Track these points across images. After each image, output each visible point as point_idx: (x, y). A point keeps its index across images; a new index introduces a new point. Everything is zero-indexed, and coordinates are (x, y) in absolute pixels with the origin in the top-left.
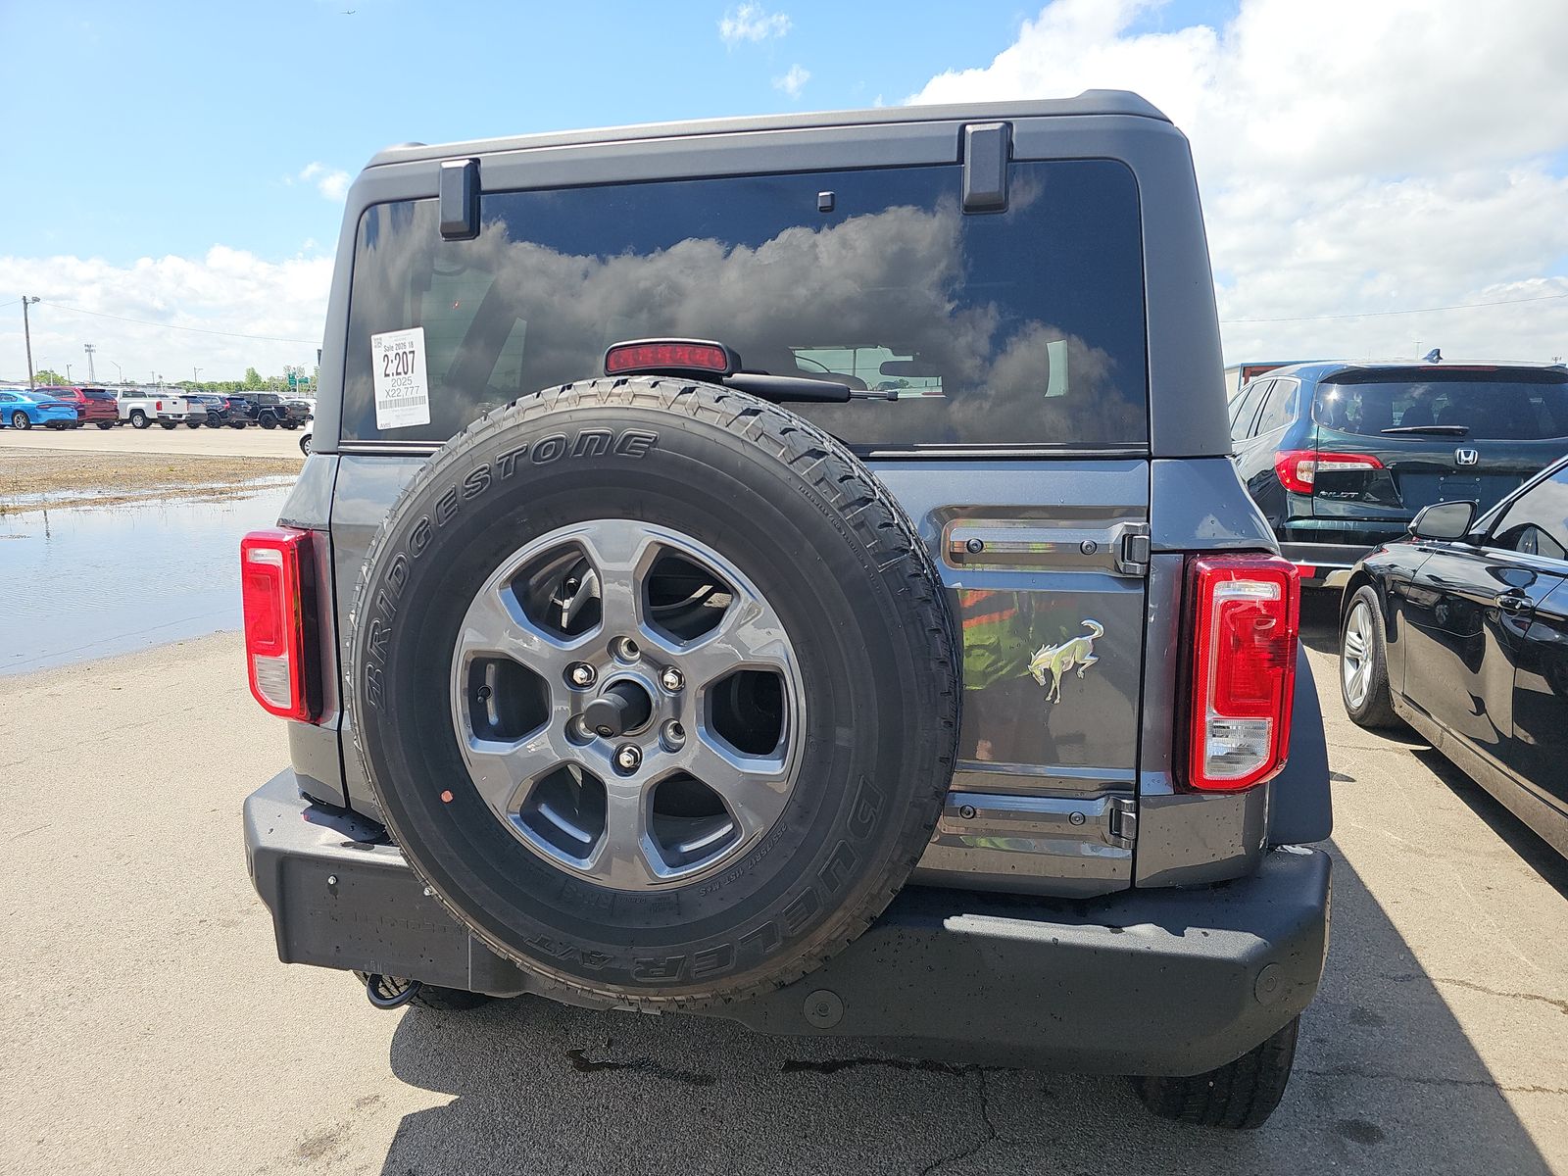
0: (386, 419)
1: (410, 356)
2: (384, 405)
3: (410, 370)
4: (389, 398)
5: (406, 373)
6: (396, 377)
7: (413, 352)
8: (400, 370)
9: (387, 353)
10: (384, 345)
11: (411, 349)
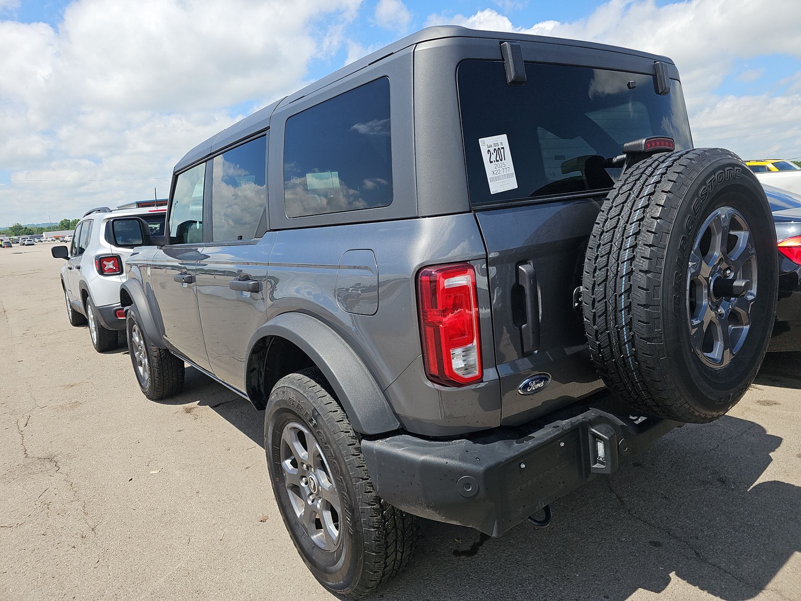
0: (495, 188)
1: (502, 150)
2: (493, 179)
3: (503, 158)
4: (494, 176)
5: (501, 160)
6: (496, 163)
7: (503, 148)
8: (498, 159)
9: (489, 149)
10: (486, 143)
11: (502, 146)
